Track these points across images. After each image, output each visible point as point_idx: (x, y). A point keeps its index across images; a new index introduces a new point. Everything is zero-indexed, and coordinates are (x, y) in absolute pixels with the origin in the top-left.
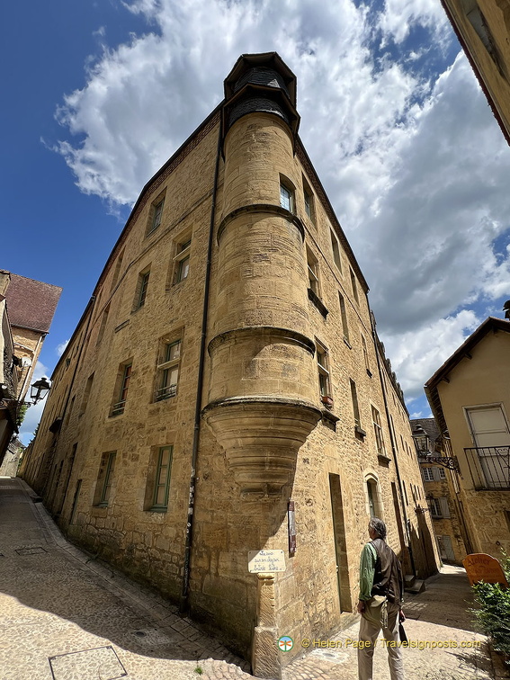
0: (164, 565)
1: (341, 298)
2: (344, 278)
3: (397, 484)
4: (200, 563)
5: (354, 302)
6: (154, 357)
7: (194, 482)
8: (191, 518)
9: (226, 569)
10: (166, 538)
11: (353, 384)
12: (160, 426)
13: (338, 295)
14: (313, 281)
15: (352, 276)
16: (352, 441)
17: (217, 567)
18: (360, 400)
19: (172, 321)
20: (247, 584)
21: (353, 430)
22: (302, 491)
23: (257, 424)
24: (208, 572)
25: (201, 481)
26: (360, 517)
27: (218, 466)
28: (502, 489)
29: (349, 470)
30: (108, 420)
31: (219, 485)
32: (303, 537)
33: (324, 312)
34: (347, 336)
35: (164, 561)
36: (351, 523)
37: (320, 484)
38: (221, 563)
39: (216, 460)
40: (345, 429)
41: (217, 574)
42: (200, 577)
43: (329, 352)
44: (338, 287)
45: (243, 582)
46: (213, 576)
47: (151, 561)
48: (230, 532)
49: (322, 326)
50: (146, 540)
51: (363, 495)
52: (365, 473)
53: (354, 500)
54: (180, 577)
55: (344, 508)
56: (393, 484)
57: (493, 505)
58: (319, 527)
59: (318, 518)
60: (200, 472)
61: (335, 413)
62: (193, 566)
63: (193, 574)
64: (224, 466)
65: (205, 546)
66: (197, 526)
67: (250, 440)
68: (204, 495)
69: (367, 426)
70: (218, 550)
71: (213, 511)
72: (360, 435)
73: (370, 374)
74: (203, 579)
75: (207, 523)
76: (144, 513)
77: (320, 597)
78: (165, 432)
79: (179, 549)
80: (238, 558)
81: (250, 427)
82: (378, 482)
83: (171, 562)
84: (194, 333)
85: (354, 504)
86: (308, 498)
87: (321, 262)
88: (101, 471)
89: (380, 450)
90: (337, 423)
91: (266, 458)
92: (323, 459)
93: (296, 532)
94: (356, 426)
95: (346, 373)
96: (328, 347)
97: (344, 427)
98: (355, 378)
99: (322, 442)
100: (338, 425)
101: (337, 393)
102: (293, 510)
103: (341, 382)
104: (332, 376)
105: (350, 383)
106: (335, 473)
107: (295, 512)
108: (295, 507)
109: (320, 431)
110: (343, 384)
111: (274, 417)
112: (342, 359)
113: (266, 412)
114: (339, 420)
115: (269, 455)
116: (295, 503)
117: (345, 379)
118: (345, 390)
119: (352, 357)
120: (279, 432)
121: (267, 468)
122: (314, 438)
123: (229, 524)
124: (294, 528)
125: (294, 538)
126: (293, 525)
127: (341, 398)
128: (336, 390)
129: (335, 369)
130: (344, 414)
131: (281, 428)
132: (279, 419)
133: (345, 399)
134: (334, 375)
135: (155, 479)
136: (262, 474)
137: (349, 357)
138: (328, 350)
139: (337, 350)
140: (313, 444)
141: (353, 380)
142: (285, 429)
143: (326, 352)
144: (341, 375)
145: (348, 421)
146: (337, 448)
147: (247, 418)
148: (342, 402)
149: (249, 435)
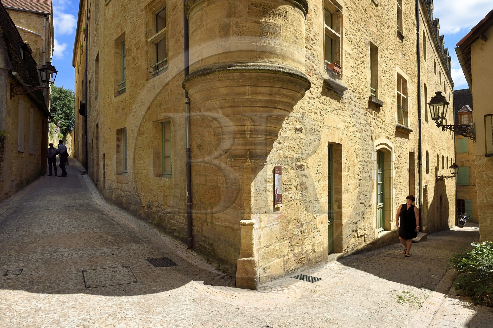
0: (174, 217)
3: (416, 154)
4: (199, 215)
6: (143, 30)
7: (189, 152)
9: (218, 219)
10: (174, 196)
11: (374, 50)
12: (157, 102)
16: (364, 112)
17: (212, 217)
18: (382, 67)
20: (234, 230)
21: (367, 100)
22: (292, 158)
23: (233, 94)
24: (206, 221)
25: (195, 151)
26: (363, 182)
27: (208, 136)
29: (354, 139)
31: (210, 153)
32: (291, 195)
35: (174, 214)
36: (351, 186)
38: (214, 215)
39: (206, 131)
40: (356, 99)
41: (212, 223)
42: (200, 225)
45: (231, 228)
46: (210, 224)
47: (164, 214)
48: (221, 191)
50: (159, 199)
51: (371, 162)
52: (376, 142)
53: (357, 167)
54: (186, 225)
55: (344, 173)
56: (411, 155)
58: (311, 189)
59: (310, 181)
60: (194, 143)
62: (194, 217)
63: (195, 223)
64: (212, 136)
65: (202, 203)
66: (195, 188)
67: (230, 111)
69: (388, 95)
70: (212, 205)
71: (206, 176)
72: (375, 105)
73: (401, 36)
74: (202, 226)
75: (203, 184)
76: (155, 178)
77: (307, 241)
78: (162, 108)
81: (228, 97)
82: (393, 151)
83: (179, 215)
85: (357, 171)
86: (299, 164)
88: (118, 146)
89: (400, 121)
90: (344, 92)
91: (246, 127)
92: (322, 129)
93: (283, 192)
94: (371, 95)
95: (365, 36)
96: (342, 4)
97: (355, 96)
98: (378, 42)
99: (322, 112)
100: (346, 95)
101: (349, 58)
102: (280, 174)
103: (357, 46)
104: (344, 40)
105: (369, 48)
106: (337, 142)
107: (282, 175)
108: (282, 171)
109: (321, 101)
110: (360, 49)
111: (251, 86)
112: (362, 19)
113: (241, 81)
114: (346, 89)
115: (249, 124)
116: (282, 168)
117: (363, 44)
118: (361, 55)
119: (378, 16)
120: (258, 101)
121: (248, 136)
122: (311, 108)
123: (219, 185)
124: (281, 188)
125: (280, 196)
126: (279, 186)
127: (355, 65)
128: (347, 56)
129: (350, 32)
130: (357, 83)
131: (260, 97)
132: (256, 88)
133: (360, 67)
134: (347, 39)
135: (161, 151)
136: (243, 142)
137: (373, 16)
138: (342, 7)
139: (355, 7)
140: (310, 114)
141: (375, 44)
142: (264, 98)
143: (338, 11)
144: (358, 39)
145: (362, 91)
146: (343, 118)
147: (223, 88)
148: (355, 69)
149: (227, 105)
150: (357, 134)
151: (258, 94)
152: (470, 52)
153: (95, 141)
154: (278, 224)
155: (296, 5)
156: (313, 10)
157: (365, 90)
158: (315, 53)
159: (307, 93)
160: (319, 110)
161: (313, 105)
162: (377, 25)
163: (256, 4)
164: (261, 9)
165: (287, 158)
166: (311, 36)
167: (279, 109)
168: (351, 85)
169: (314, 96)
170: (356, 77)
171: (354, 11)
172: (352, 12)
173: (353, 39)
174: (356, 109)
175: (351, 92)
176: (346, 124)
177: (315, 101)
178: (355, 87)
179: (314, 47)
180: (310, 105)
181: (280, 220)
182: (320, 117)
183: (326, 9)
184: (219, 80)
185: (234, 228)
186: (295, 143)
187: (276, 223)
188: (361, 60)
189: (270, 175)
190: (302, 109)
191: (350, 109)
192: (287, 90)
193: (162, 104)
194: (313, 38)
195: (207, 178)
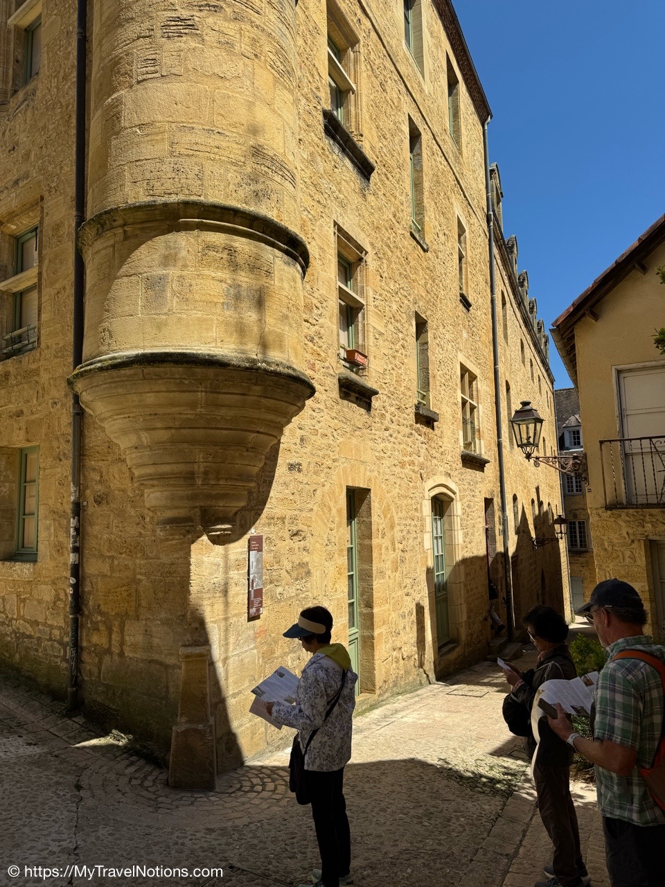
0: (39, 644)
1: (415, 136)
2: (427, 88)
3: (497, 501)
4: (95, 639)
5: (448, 146)
7: (78, 509)
8: (76, 570)
9: (134, 647)
10: (40, 602)
11: (421, 326)
12: (12, 407)
13: (406, 129)
14: (341, 94)
15: (452, 83)
16: (408, 430)
17: (122, 643)
18: (435, 354)
19: (16, 182)
20: (167, 667)
21: (412, 411)
22: (283, 519)
23: (172, 405)
24: (108, 651)
25: (91, 509)
26: (407, 555)
27: (117, 480)
29: (392, 479)
31: (121, 514)
32: (279, 590)
33: (365, 168)
34: (421, 222)
35: (39, 639)
36: (388, 564)
37: (323, 505)
38: (127, 638)
39: (114, 470)
40: (393, 409)
41: (121, 654)
42: (97, 660)
43: (370, 259)
44: (407, 108)
45: (161, 664)
46: (116, 658)
47: (18, 638)
48: (141, 589)
49: (356, 199)
50: (8, 607)
51: (422, 519)
52: (430, 483)
53: (397, 528)
54: (67, 661)
55: (375, 542)
56: (488, 502)
57: (631, 531)
58: (316, 574)
59: (315, 560)
60: (88, 492)
61: (370, 382)
62: (85, 644)
63: (85, 657)
64: (128, 481)
65: (101, 613)
66: (88, 583)
67: (164, 435)
68: (97, 531)
69: (445, 403)
70: (123, 617)
71: (112, 558)
72: (427, 419)
73: (466, 303)
74: (100, 662)
75: (104, 576)
78: (23, 420)
79: (60, 622)
80: (154, 629)
81: (160, 411)
82: (457, 497)
83: (50, 639)
84: (61, 211)
85: (398, 536)
86: (295, 529)
87: (367, 43)
89: (467, 445)
90: (373, 398)
91: (196, 466)
92: (336, 464)
93: (264, 584)
94: (419, 403)
95: (406, 302)
96: (368, 247)
97: (391, 405)
98: (429, 313)
99: (335, 434)
100: (376, 403)
101: (381, 341)
102: (260, 550)
103: (392, 320)
104: (371, 308)
105: (414, 323)
106: (362, 486)
107: (264, 553)
108: (264, 545)
109: (334, 415)
110: (398, 325)
111: (206, 392)
112: (401, 274)
113: (186, 382)
114: (376, 393)
115: (202, 460)
116: (264, 538)
117: (404, 315)
118: (401, 335)
119: (428, 268)
120: (219, 418)
121: (199, 482)
122: (317, 427)
123: (139, 577)
124: (261, 578)
125: (259, 593)
126: (258, 573)
127: (391, 352)
128: (377, 336)
129: (381, 295)
130: (394, 382)
131: (223, 412)
132: (216, 395)
133: (399, 355)
134: (376, 307)
135: (16, 506)
136: (190, 492)
137: (420, 269)
138: (367, 253)
139: (390, 254)
140: (314, 438)
141: (423, 316)
142: (230, 413)
143: (361, 259)
144: (395, 307)
145: (402, 396)
146: (371, 444)
147: (152, 394)
148: (391, 359)
149: (159, 425)
150: (397, 469)
151: (220, 406)
152: (573, 337)
154: (255, 648)
155: (286, 252)
156: (317, 257)
157: (409, 393)
158: (322, 331)
159: (309, 402)
160: (330, 430)
161: (319, 422)
162: (426, 283)
163: (214, 247)
164: (225, 256)
165: (273, 518)
166: (315, 301)
167: (258, 432)
168: (384, 386)
169: (322, 406)
170: (392, 371)
171: (388, 260)
172: (385, 261)
173: (387, 308)
174: (394, 426)
175: (385, 397)
176: (377, 454)
177: (322, 414)
178: (392, 389)
179: (321, 321)
180: (314, 422)
181: (259, 640)
182: (331, 442)
183: (340, 256)
184: (144, 378)
185: (168, 663)
186: (287, 491)
187: (252, 646)
188: (401, 343)
189: (242, 553)
190: (300, 428)
191: (384, 427)
192: (273, 401)
193: (22, 412)
194: (319, 305)
195: (113, 562)
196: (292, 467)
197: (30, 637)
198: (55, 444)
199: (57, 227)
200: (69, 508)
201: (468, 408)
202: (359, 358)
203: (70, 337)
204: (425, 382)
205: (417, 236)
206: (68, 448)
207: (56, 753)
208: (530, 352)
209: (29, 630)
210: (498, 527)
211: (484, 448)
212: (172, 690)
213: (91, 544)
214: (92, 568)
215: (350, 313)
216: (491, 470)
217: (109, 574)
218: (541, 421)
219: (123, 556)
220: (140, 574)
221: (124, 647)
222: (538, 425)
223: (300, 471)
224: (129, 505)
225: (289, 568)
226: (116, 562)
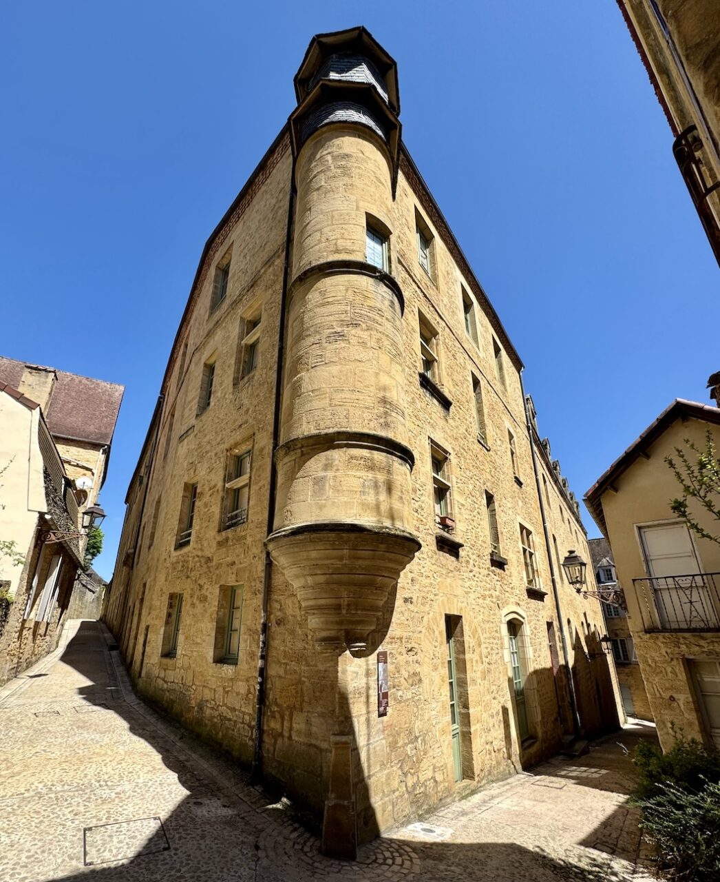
0: (235, 726)
1: (476, 383)
2: (482, 354)
3: (556, 624)
4: (272, 725)
5: (498, 387)
6: (221, 473)
7: (265, 628)
8: (262, 672)
9: (299, 732)
10: (238, 694)
11: (490, 499)
12: (229, 559)
13: (470, 379)
14: (429, 363)
15: (497, 351)
16: (486, 572)
17: (291, 729)
18: (501, 518)
19: (240, 426)
20: (321, 750)
21: (488, 558)
22: (401, 639)
23: (327, 558)
24: (281, 735)
25: (274, 628)
26: (492, 667)
27: (291, 609)
28: (681, 630)
29: (477, 608)
30: (174, 554)
31: (293, 633)
32: (400, 693)
33: (446, 404)
34: (484, 433)
35: (235, 721)
36: (479, 674)
37: (429, 628)
38: (294, 725)
39: (289, 602)
40: (474, 557)
41: (290, 738)
42: (273, 741)
43: (452, 457)
44: (470, 367)
45: (315, 746)
46: (286, 740)
47: (222, 720)
48: (305, 688)
49: (442, 423)
50: (217, 696)
51: (501, 638)
52: (505, 611)
53: (483, 646)
54: (253, 740)
55: (468, 656)
56: (550, 625)
57: (669, 651)
58: (426, 681)
59: (424, 670)
60: (272, 616)
61: (457, 538)
62: (265, 728)
63: (266, 738)
64: (298, 610)
65: (277, 705)
66: (269, 682)
67: (321, 579)
68: (276, 643)
69: (511, 551)
70: (292, 709)
71: (286, 664)
72: (499, 563)
73: (519, 483)
74: (275, 743)
75: (280, 677)
76: (214, 664)
77: (425, 764)
78: (235, 567)
79: (249, 709)
80: (313, 719)
81: (320, 562)
82: (526, 621)
83: (243, 723)
84: (264, 441)
85: (485, 652)
86: (409, 646)
88: (169, 615)
89: (530, 582)
90: (460, 550)
91: (342, 600)
92: (436, 597)
93: (389, 688)
94: (493, 552)
95: (478, 483)
96: (450, 450)
97: (473, 554)
98: (494, 490)
99: (435, 575)
100: (462, 552)
101: (463, 510)
102: (385, 662)
103: (470, 496)
104: (455, 489)
105: (485, 497)
106: (456, 613)
107: (388, 664)
108: (388, 658)
109: (434, 562)
110: (474, 499)
111: (349, 549)
112: (473, 466)
113: (337, 543)
114: (462, 546)
115: (346, 596)
116: (388, 653)
117: (477, 492)
118: (476, 506)
119: (491, 461)
120: (357, 567)
121: (344, 612)
122: (422, 571)
123: (303, 679)
124: (386, 684)
125: (386, 695)
126: (384, 680)
127: (470, 517)
128: (460, 507)
129: (461, 480)
130: (474, 538)
131: (360, 562)
132: (356, 551)
133: (476, 518)
134: (458, 488)
135: (227, 624)
136: (338, 619)
137: (485, 462)
138: (450, 454)
139: (465, 454)
140: (420, 579)
141: (491, 492)
142: (367, 563)
143: (446, 458)
144: (471, 487)
145: (480, 547)
146: (461, 582)
147: (315, 552)
148: (471, 522)
149: (319, 572)
150: (481, 601)
151: (358, 558)
152: (600, 504)
153: (137, 605)
154: (384, 738)
155: (400, 457)
156: (418, 458)
157: (485, 545)
158: (423, 505)
159: (416, 554)
160: (431, 573)
161: (424, 567)
162: (491, 471)
163: (356, 457)
164: (362, 462)
165: (394, 638)
166: (418, 486)
167: (383, 576)
168: (467, 541)
169: (425, 556)
170: (472, 530)
171: (464, 458)
172: (462, 458)
173: (466, 488)
174: (476, 569)
175: (468, 548)
176: (465, 590)
177: (425, 561)
178: (473, 543)
179: (422, 498)
180: (420, 567)
181: (386, 732)
182: (433, 582)
183: (433, 457)
184: (311, 541)
185: (323, 748)
186: (403, 618)
187: (382, 737)
188: (477, 510)
189: (373, 664)
190: (411, 572)
191: (469, 570)
192: (393, 554)
193: (234, 562)
194: (420, 488)
195: (286, 668)
196: (406, 600)
197: (230, 720)
198: (253, 584)
199: (262, 450)
200: (259, 627)
201: (528, 555)
202: (449, 522)
203: (266, 515)
204: (496, 538)
205: (482, 441)
206: (261, 587)
207: (243, 815)
208: (567, 514)
209: (230, 715)
210: (559, 645)
211: (542, 584)
212: (325, 769)
213: (273, 653)
214: (273, 671)
215: (441, 492)
216: (549, 600)
217: (283, 676)
218: (585, 565)
219: (293, 663)
220: (304, 676)
221: (292, 732)
222: (583, 567)
223: (411, 603)
224: (298, 627)
225: (406, 676)
226: (288, 667)
